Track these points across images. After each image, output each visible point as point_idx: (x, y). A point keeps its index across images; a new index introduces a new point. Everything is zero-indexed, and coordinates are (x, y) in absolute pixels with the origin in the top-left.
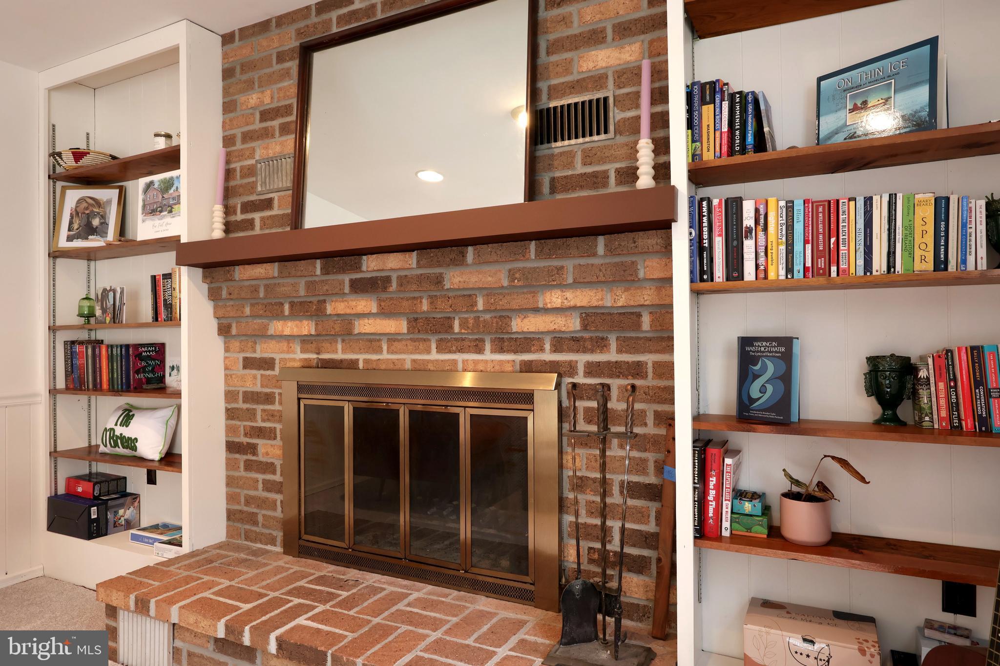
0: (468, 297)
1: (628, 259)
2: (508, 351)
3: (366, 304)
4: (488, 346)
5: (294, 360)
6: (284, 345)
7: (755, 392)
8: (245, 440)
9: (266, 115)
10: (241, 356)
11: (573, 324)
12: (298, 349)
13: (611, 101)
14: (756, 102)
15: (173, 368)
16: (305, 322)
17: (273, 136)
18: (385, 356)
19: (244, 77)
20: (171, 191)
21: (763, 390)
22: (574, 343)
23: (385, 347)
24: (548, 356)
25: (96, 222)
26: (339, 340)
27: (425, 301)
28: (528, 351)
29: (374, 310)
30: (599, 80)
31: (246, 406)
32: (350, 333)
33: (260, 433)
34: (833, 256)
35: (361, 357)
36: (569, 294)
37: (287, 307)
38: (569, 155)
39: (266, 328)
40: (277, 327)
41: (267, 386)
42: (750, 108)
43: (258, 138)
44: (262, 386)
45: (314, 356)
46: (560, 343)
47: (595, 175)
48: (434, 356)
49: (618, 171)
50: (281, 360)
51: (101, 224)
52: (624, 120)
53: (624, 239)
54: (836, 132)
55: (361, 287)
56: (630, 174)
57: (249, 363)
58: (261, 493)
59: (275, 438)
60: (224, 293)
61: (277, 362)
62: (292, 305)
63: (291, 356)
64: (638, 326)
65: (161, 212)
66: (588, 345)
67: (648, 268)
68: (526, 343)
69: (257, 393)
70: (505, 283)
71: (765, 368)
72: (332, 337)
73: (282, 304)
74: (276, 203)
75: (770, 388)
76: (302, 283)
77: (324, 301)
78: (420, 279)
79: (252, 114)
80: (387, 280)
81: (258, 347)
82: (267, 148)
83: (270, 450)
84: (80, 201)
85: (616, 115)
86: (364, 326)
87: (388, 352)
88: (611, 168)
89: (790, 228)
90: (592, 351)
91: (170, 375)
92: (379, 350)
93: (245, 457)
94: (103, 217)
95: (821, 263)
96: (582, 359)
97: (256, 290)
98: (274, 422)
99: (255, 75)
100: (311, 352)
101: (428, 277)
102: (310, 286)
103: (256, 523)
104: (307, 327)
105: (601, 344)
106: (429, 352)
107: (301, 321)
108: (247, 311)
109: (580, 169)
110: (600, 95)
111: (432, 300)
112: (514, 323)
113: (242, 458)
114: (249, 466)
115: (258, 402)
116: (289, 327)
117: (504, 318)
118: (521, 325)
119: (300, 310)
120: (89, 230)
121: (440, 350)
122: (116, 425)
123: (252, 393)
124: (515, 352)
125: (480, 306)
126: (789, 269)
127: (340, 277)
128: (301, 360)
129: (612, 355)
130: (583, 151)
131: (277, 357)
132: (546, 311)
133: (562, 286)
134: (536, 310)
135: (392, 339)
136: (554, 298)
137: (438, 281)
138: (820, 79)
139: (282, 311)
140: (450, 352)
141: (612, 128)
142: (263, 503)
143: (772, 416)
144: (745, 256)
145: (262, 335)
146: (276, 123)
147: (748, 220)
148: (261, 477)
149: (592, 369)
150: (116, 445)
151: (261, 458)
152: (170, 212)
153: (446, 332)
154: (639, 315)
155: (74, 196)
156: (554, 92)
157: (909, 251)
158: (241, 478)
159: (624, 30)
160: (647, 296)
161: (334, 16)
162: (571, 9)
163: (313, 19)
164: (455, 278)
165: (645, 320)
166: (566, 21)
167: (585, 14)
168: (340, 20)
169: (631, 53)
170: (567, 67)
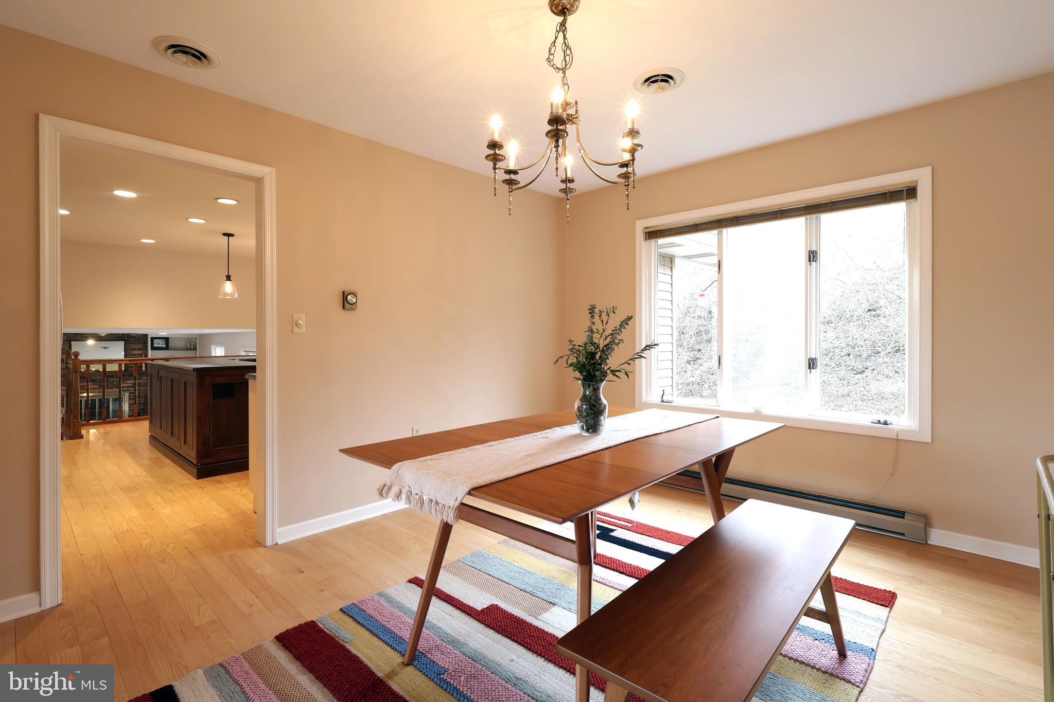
0: (113, 382)
11: (131, 385)
22: (131, 387)
46: (128, 387)
80: (96, 380)
136: (129, 382)
159: (139, 349)
160: (143, 381)
161: (78, 336)
162: (131, 345)
163: (72, 336)
164: (112, 379)
165: (143, 384)
166: (130, 346)
167: (133, 346)
168: (80, 337)
169: (140, 352)
170: (130, 352)
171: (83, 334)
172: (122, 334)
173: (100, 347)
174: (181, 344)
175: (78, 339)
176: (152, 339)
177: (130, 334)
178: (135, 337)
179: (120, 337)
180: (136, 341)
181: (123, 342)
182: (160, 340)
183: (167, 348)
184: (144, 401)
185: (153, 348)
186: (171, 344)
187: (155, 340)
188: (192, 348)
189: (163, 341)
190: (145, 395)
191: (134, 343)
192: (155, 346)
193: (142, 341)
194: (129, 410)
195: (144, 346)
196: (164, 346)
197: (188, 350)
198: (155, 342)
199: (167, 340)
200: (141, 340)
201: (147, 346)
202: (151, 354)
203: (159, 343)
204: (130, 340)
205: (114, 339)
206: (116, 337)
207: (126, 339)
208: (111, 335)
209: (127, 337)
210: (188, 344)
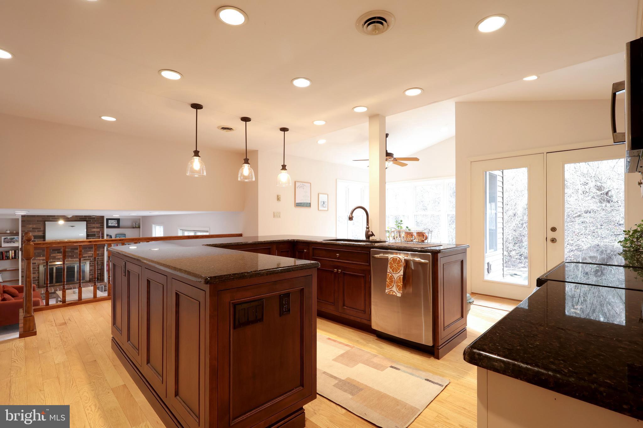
3: (58, 254)
11: (92, 255)
17: (36, 232)
19: (28, 222)
20: (14, 239)
22: (91, 257)
24: (87, 258)
30: (94, 232)
37: (41, 255)
39: (35, 258)
40: (39, 258)
42: (111, 236)
46: (89, 257)
48: (70, 259)
65: (11, 242)
67: (101, 250)
68: (85, 257)
82: (34, 233)
85: (96, 235)
86: (59, 257)
105: (94, 256)
111: (71, 253)
116: (41, 258)
121: (71, 259)
130: (93, 238)
132: (88, 254)
136: (90, 253)
137: (74, 251)
138: (116, 234)
146: (36, 230)
149: (93, 259)
152: (14, 243)
156: (89, 232)
159: (97, 228)
160: (101, 252)
161: (51, 218)
162: (91, 224)
163: (46, 217)
165: (100, 254)
167: (93, 225)
169: (98, 230)
170: (91, 230)
171: (54, 216)
173: (69, 226)
174: (129, 224)
175: (51, 220)
176: (108, 220)
177: (90, 216)
178: (94, 218)
179: (83, 219)
180: (95, 221)
181: (85, 222)
182: (113, 221)
183: (118, 227)
184: (101, 267)
185: (108, 227)
186: (121, 224)
187: (109, 221)
188: (137, 227)
189: (115, 221)
190: (102, 263)
191: (94, 223)
192: (109, 225)
193: (100, 222)
194: (90, 275)
195: (101, 225)
196: (116, 225)
197: (133, 228)
198: (109, 222)
199: (118, 220)
201: (103, 225)
202: (106, 231)
203: (112, 223)
204: (90, 221)
205: (79, 220)
206: (80, 219)
207: (87, 220)
208: (76, 216)
209: (88, 219)
210: (134, 223)
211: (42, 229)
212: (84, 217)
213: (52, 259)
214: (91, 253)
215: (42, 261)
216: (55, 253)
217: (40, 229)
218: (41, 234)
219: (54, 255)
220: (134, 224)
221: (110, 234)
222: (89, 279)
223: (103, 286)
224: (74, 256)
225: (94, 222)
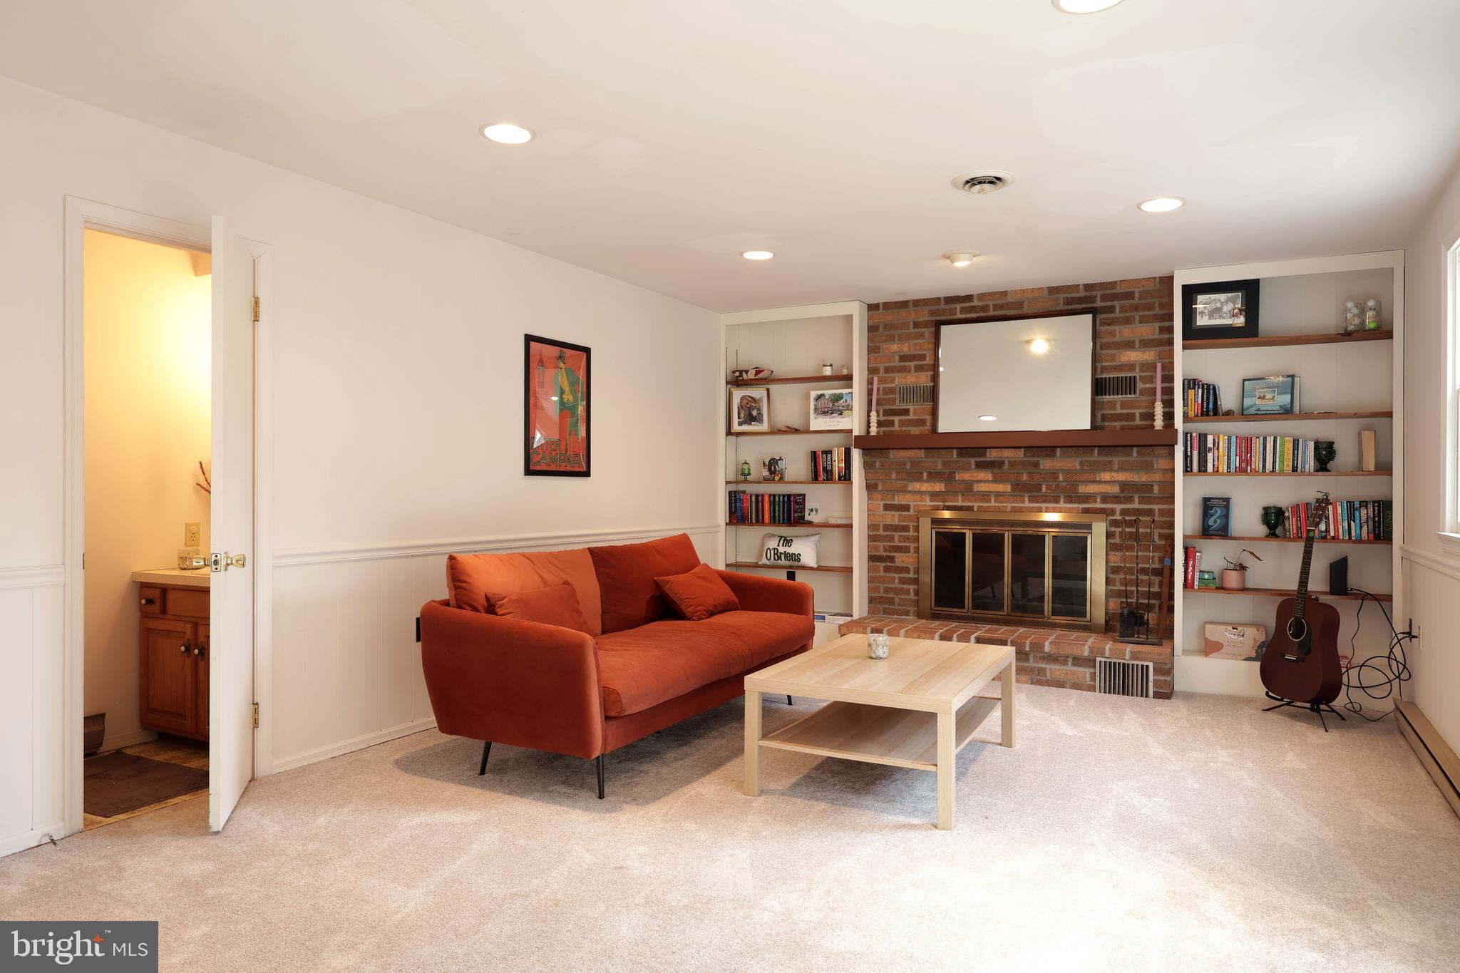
0: (1054, 474)
1: (1148, 459)
2: (1075, 503)
3: (984, 475)
4: (1062, 500)
5: (926, 505)
6: (918, 497)
7: (1211, 522)
8: (885, 554)
9: (903, 358)
10: (882, 503)
11: (1115, 489)
12: (928, 499)
13: (1138, 378)
14: (1214, 388)
15: (812, 510)
16: (938, 484)
17: (910, 371)
18: (993, 504)
19: (887, 333)
20: (842, 401)
21: (1215, 522)
22: (1116, 499)
23: (993, 499)
24: (1099, 505)
25: (754, 413)
26: (960, 495)
27: (1025, 475)
28: (1087, 503)
29: (991, 479)
30: (1131, 367)
31: (885, 533)
32: (970, 490)
33: (899, 549)
34: (1248, 462)
35: (976, 505)
36: (1115, 474)
37: (925, 475)
38: (1113, 403)
39: (907, 486)
40: (917, 486)
41: (904, 521)
42: (1211, 392)
43: (898, 371)
44: (899, 521)
45: (941, 504)
46: (1106, 498)
47: (1128, 414)
48: (1027, 504)
49: (1140, 414)
50: (914, 506)
51: (758, 414)
52: (1145, 388)
53: (1149, 450)
54: (1251, 406)
55: (980, 466)
56: (1151, 416)
57: (887, 507)
58: (897, 585)
59: (909, 552)
60: (878, 465)
61: (912, 507)
62: (930, 474)
63: (923, 503)
64: (1151, 491)
65: (832, 413)
66: (1123, 500)
67: (1160, 464)
68: (1086, 498)
69: (896, 525)
70: (1078, 467)
71: (1216, 512)
72: (955, 493)
73: (922, 473)
74: (911, 412)
75: (1218, 521)
76: (940, 462)
77: (954, 472)
78: (1024, 464)
79: (894, 357)
80: (1002, 462)
81: (896, 498)
82: (905, 378)
83: (905, 559)
84: (743, 398)
85: (1140, 385)
86: (983, 487)
87: (995, 502)
88: (1137, 412)
89: (1229, 449)
90: (1125, 503)
91: (809, 515)
92: (990, 501)
93: (885, 564)
94: (759, 409)
95: (1243, 465)
96: (1118, 507)
97: (904, 464)
98: (909, 542)
99: (896, 333)
100: (939, 501)
101: (1029, 462)
102: (946, 464)
103: (893, 603)
104: (939, 487)
105: (1129, 500)
106: (1023, 502)
107: (934, 483)
108: (894, 476)
109: (1119, 410)
110: (1132, 375)
111: (1030, 474)
112: (1080, 488)
113: (882, 565)
114: (887, 569)
115: (896, 531)
116: (925, 487)
117: (1074, 486)
118: (1083, 489)
119: (934, 476)
120: (751, 419)
121: (1030, 501)
122: (778, 546)
123: (892, 525)
124: (1079, 503)
125: (1061, 478)
126: (1229, 467)
127: (969, 459)
128: (930, 506)
129: (1136, 505)
130: (1121, 402)
131: (912, 504)
132: (1100, 482)
133: (1111, 470)
134: (1094, 482)
135: (998, 495)
136: (1106, 476)
137: (1037, 465)
138: (1244, 381)
139: (922, 477)
140: (1038, 502)
141: (1138, 392)
142: (900, 591)
143: (1220, 533)
144: (1208, 460)
145: (904, 490)
146: (912, 364)
147: (1210, 444)
148: (897, 576)
149: (1124, 512)
150: (779, 558)
151: (897, 564)
152: (841, 414)
153: (1038, 492)
154: (1152, 486)
155: (738, 394)
156: (1104, 369)
157: (1282, 462)
158: (881, 577)
159: (1146, 344)
160: (1158, 477)
161: (958, 306)
162: (1116, 328)
163: (943, 306)
164: (1047, 464)
165: (1156, 489)
166: (1112, 333)
167: (1123, 332)
168: (963, 310)
169: (1149, 355)
170: (1113, 358)
171: (969, 298)
172: (1089, 287)
174: (1323, 315)
175: (959, 316)
176: (1191, 292)
177: (1113, 284)
178: (1129, 295)
179: (1079, 300)
180: (1136, 308)
181: (1089, 319)
182: (1222, 297)
183: (1248, 333)
185: (1196, 336)
186: (1269, 318)
187: (1200, 298)
188: (1370, 324)
189: (1233, 301)
191: (1129, 321)
192: (1202, 321)
193: (1157, 311)
194: (1109, 595)
195: (1162, 330)
196: (1240, 321)
197: (1349, 339)
198: (1199, 307)
199: (1249, 290)
200: (1149, 307)
201: (1171, 330)
202: (1185, 362)
203: (1212, 311)
204: (1111, 309)
205: (1062, 307)
206: (1068, 301)
207: (1099, 304)
208: (1053, 290)
209: (1104, 298)
210: (1350, 305)
211: (929, 361)
212: (1082, 294)
213: (963, 495)
214: (1110, 479)
215: (928, 502)
216: (968, 469)
217: (923, 357)
218: (924, 379)
219: (966, 476)
220: (1346, 310)
221: (1207, 377)
222: (1107, 613)
223: (1151, 665)
224: (1040, 485)
225: (1129, 314)
